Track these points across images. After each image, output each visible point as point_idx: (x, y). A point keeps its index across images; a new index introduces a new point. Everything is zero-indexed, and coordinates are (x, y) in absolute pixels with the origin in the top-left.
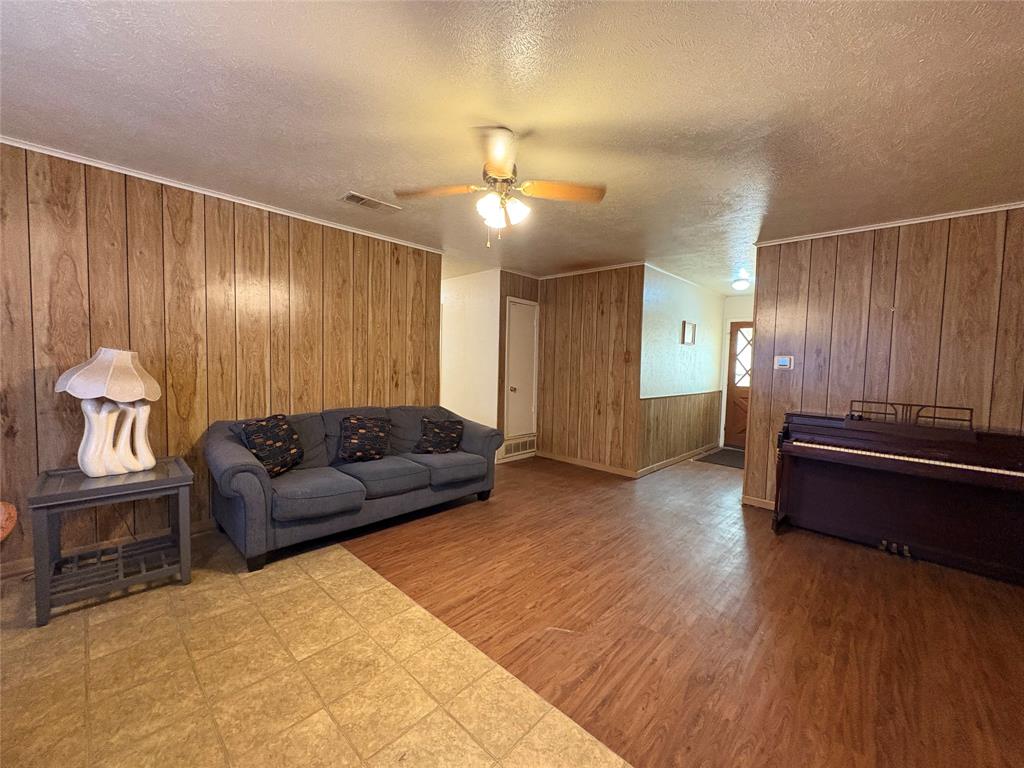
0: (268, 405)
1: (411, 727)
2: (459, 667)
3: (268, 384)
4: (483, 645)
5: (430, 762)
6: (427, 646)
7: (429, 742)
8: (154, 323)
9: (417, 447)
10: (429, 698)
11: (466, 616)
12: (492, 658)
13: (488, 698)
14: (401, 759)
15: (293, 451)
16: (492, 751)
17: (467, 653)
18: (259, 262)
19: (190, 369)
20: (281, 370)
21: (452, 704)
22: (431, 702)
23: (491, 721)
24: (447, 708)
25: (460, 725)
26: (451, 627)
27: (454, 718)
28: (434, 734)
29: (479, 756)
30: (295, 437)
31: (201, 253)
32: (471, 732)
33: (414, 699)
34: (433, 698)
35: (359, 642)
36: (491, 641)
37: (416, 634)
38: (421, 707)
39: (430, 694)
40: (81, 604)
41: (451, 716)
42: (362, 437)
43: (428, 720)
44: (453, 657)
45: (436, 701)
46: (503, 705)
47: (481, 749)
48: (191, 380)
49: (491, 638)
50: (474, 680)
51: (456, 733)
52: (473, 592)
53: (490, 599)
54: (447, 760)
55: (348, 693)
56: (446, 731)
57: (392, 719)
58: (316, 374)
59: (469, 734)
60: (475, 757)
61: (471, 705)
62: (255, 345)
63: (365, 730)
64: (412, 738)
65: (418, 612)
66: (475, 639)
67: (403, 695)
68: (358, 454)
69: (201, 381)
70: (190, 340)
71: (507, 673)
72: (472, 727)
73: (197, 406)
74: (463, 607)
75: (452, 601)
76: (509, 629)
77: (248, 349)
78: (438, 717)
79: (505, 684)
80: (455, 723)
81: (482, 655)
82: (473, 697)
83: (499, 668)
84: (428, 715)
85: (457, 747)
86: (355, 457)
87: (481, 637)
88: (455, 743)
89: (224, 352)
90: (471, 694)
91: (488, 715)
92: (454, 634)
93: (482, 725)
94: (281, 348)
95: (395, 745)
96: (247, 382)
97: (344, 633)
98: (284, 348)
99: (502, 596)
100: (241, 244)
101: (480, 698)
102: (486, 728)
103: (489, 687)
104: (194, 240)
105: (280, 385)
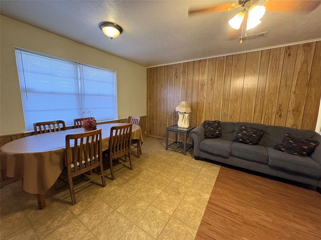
0: (221, 118)
1: (162, 210)
2: (189, 217)
3: (221, 111)
4: (204, 222)
5: (153, 219)
6: (193, 204)
7: (159, 217)
8: (196, 95)
9: (276, 146)
10: (173, 212)
11: (215, 212)
12: (199, 228)
13: (180, 231)
14: (153, 212)
15: (217, 132)
16: (160, 237)
17: (197, 218)
18: (222, 74)
19: (202, 106)
20: (225, 107)
21: (173, 219)
22: (172, 213)
23: (171, 234)
24: (171, 218)
25: (167, 224)
26: (206, 208)
27: (168, 221)
28: (162, 217)
29: (157, 233)
30: (219, 128)
31: (207, 75)
32: (165, 228)
33: (172, 208)
34: (174, 213)
35: (185, 188)
36: (209, 225)
37: (196, 200)
38: (169, 211)
39: (175, 211)
40: (172, 150)
41: (169, 220)
42: (243, 134)
43: (166, 214)
44: (192, 213)
45: (173, 214)
46: (179, 237)
47: (160, 233)
48: (202, 109)
49: (210, 225)
50: (186, 224)
51: (163, 224)
52: (232, 210)
53: (235, 219)
54: (154, 223)
55: (168, 193)
56: (163, 220)
57: (163, 205)
58: (238, 109)
59: (164, 228)
60: (157, 232)
61: (175, 225)
62: (218, 99)
63: (159, 201)
64: (159, 212)
65: (207, 196)
66: (205, 218)
67: (172, 205)
68: (240, 140)
69: (204, 109)
70: (203, 98)
71: (195, 235)
72: (167, 228)
73: (203, 116)
74: (220, 210)
75: (220, 204)
76: (221, 231)
77: (216, 101)
78: (167, 217)
79: (189, 236)
80: (167, 222)
81: (199, 223)
82: (178, 225)
83: (196, 232)
84: (167, 214)
85: (159, 225)
86: (239, 141)
87: (208, 221)
88: (160, 224)
89: (210, 102)
90: (180, 224)
91: (173, 232)
92: (204, 211)
93: (169, 231)
94: (226, 100)
95: (156, 209)
96: (215, 110)
97: (186, 184)
98: (227, 100)
99: (241, 224)
100: (217, 69)
101: (179, 228)
102: (168, 233)
103: (185, 230)
104: (206, 72)
105: (225, 112)
